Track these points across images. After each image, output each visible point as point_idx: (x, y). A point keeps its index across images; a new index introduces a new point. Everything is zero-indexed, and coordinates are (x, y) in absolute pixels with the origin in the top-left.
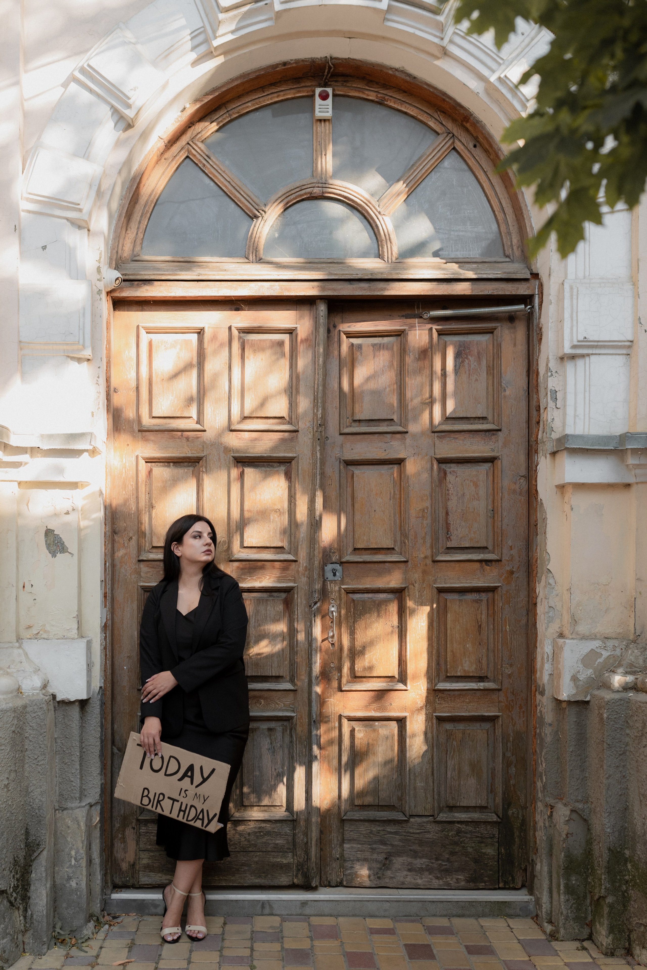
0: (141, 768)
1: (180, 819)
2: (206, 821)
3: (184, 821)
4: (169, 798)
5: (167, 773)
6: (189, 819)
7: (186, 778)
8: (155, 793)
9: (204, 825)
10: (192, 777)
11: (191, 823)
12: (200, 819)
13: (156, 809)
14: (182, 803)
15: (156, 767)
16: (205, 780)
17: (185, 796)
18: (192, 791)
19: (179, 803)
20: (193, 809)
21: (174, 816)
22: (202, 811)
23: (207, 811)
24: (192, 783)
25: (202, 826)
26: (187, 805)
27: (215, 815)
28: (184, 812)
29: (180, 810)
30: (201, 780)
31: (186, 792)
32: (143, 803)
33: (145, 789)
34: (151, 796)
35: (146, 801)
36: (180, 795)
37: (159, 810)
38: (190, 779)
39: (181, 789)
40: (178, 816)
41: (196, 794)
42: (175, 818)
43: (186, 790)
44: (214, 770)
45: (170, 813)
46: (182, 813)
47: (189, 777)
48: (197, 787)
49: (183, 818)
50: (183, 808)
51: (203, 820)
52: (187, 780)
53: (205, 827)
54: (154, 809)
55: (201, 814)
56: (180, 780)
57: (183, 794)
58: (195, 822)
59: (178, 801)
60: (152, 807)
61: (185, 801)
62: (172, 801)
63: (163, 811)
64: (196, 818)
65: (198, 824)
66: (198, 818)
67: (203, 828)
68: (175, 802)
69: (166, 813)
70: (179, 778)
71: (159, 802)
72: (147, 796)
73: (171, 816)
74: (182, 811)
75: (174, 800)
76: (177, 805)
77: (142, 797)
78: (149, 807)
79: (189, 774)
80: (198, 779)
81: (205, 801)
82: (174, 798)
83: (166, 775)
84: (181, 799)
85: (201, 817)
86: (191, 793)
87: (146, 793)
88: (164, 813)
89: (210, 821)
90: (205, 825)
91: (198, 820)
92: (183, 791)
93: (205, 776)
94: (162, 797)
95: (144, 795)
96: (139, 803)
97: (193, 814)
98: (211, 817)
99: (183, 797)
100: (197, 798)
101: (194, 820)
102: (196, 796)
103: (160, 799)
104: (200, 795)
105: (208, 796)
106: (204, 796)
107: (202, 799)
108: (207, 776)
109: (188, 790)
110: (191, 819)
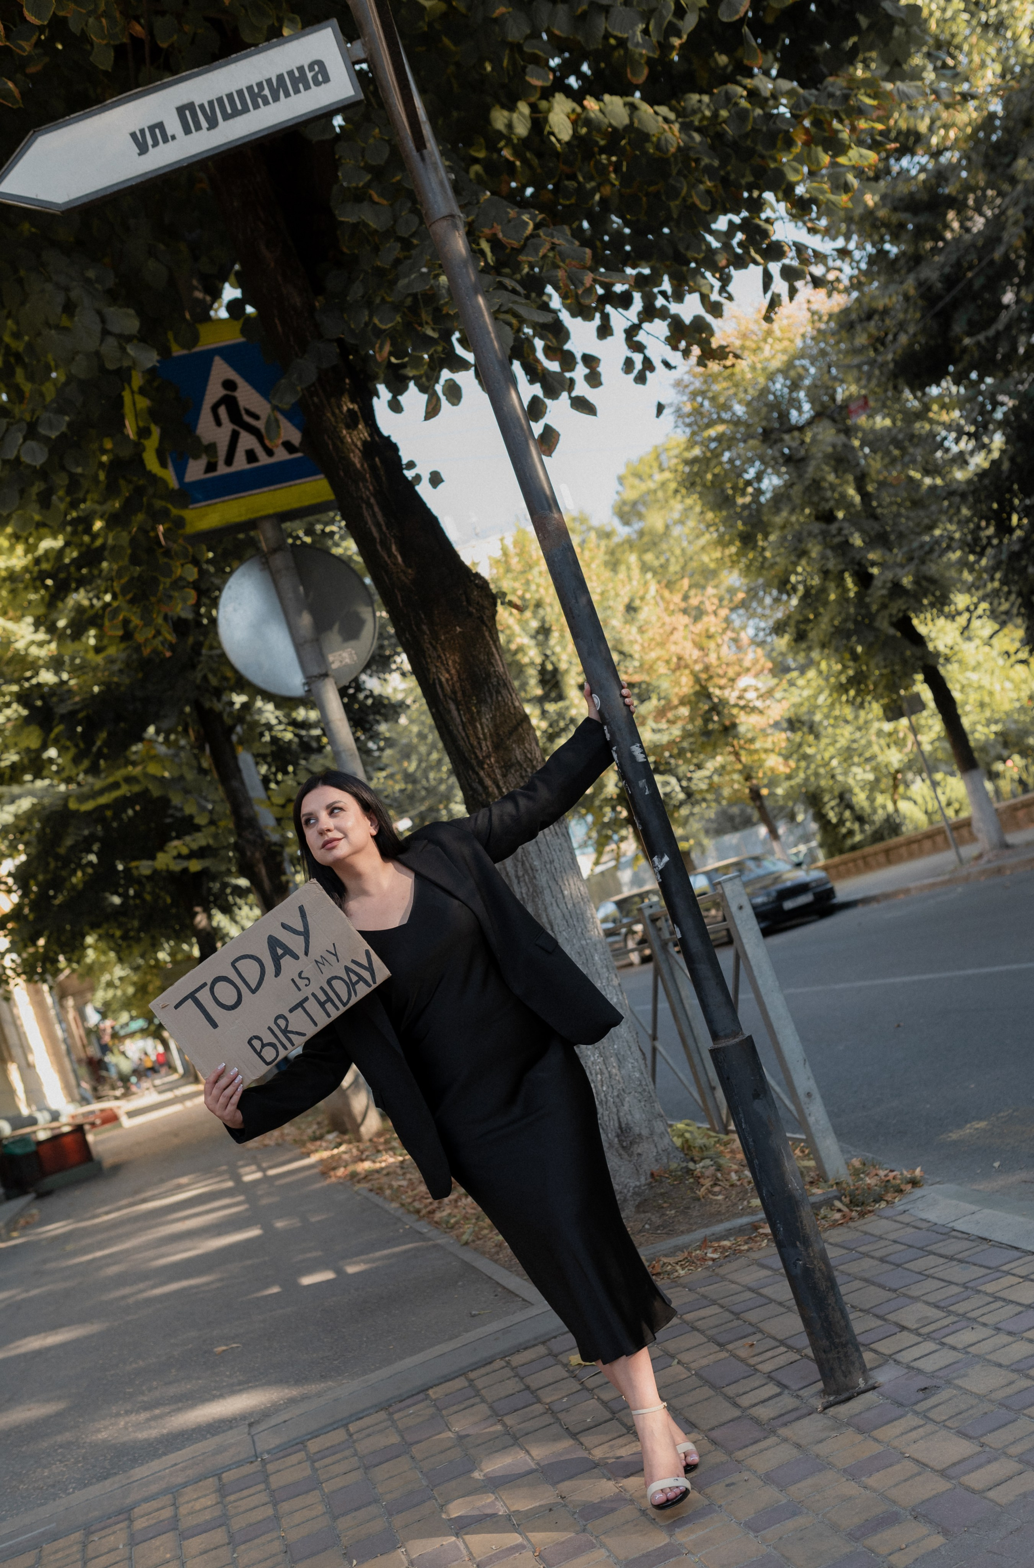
0: (215, 1025)
1: (335, 1014)
2: (366, 975)
3: (343, 1009)
4: (291, 1011)
5: (253, 987)
6: (345, 999)
7: (282, 962)
8: (269, 1028)
9: (371, 982)
10: (288, 951)
12: (357, 982)
13: (293, 1045)
14: (313, 995)
15: (231, 1001)
16: (305, 934)
17: (306, 982)
18: (306, 965)
19: (311, 998)
20: (334, 982)
21: (323, 1021)
22: (348, 969)
23: (354, 962)
24: (296, 957)
26: (321, 988)
27: (367, 953)
28: (329, 999)
29: (322, 1005)
30: (302, 938)
31: (303, 976)
33: (250, 1042)
34: (268, 1038)
35: (269, 1054)
36: (299, 990)
38: (287, 957)
39: (293, 980)
40: (329, 1016)
41: (316, 962)
42: (327, 1021)
43: (300, 974)
44: (301, 910)
46: (329, 1006)
47: (283, 956)
48: (306, 954)
49: (337, 1008)
50: (323, 998)
51: (361, 978)
52: (286, 961)
55: (351, 974)
56: (277, 973)
57: (301, 983)
59: (306, 999)
60: (285, 1048)
61: (314, 988)
62: (300, 1010)
63: (304, 1035)
64: (351, 987)
65: (363, 991)
66: (354, 984)
67: (374, 986)
68: (305, 1005)
69: (311, 1031)
70: (274, 974)
71: (285, 1032)
72: (263, 1046)
73: (321, 1026)
74: (325, 1002)
75: (300, 1005)
76: (312, 1006)
77: (259, 1054)
78: (283, 1053)
79: (280, 952)
80: (295, 943)
81: (335, 955)
82: (297, 1001)
83: (254, 991)
84: (307, 992)
85: (354, 978)
86: (309, 969)
87: (257, 1044)
89: (371, 969)
91: (357, 987)
92: (297, 980)
93: (301, 929)
94: (282, 1023)
95: (258, 1049)
96: (265, 1069)
97: (341, 988)
98: (366, 963)
99: (306, 985)
100: (323, 965)
101: (353, 992)
102: (318, 964)
103: (283, 1027)
104: (322, 957)
105: (333, 944)
106: (327, 951)
107: (332, 959)
108: (301, 924)
109: (301, 972)
110: (347, 997)
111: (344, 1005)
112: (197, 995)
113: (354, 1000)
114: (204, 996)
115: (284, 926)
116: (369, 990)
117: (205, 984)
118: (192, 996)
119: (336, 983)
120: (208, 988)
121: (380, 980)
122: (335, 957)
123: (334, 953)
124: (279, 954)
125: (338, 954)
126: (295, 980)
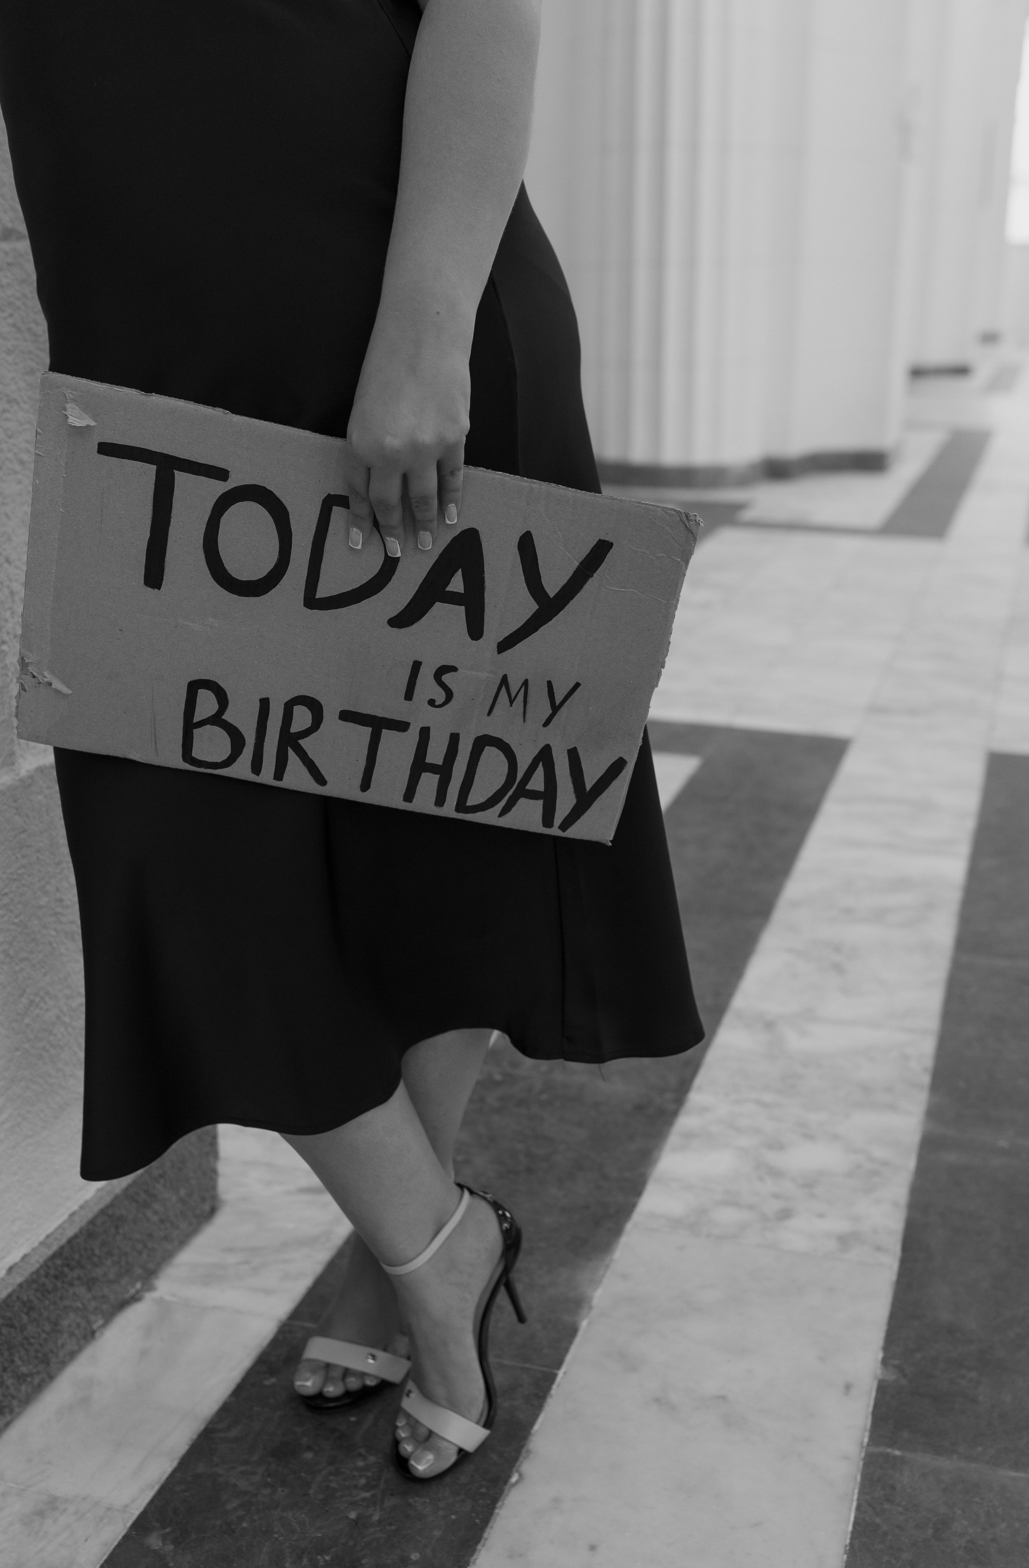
0: (154, 577)
2: (566, 801)
3: (449, 810)
4: (346, 716)
5: (320, 594)
6: (471, 801)
7: (439, 608)
8: (265, 704)
9: (558, 819)
10: (473, 603)
11: (490, 817)
12: (533, 795)
13: (279, 775)
14: (425, 733)
16: (549, 606)
17: (439, 696)
18: (478, 663)
19: (412, 737)
20: (491, 754)
21: (386, 795)
22: (545, 756)
23: (573, 755)
24: (476, 630)
25: (547, 821)
26: (454, 739)
27: (618, 766)
28: (444, 772)
29: (419, 766)
30: (532, 606)
31: (446, 678)
32: (196, 753)
33: (194, 687)
34: (242, 717)
35: (212, 743)
36: (408, 696)
37: (297, 780)
38: (459, 612)
39: (416, 666)
40: (409, 795)
41: (504, 681)
42: (396, 801)
43: (443, 669)
44: (601, 550)
45: (365, 785)
46: (429, 782)
47: (453, 599)
48: (505, 645)
49: (440, 800)
50: (436, 755)
51: (549, 797)
52: (447, 616)
53: (565, 827)
54: (267, 777)
55: (540, 771)
56: (401, 621)
57: (427, 687)
58: (504, 812)
59: (402, 726)
60: (257, 766)
61: (442, 723)
62: (366, 730)
63: (321, 780)
64: (514, 790)
65: (525, 819)
66: (523, 792)
67: (555, 831)
68: (387, 735)
69: (343, 787)
70: (394, 613)
71: (290, 740)
72: (216, 720)
74: (432, 768)
75: (377, 724)
76: (398, 748)
77: (189, 726)
78: (241, 770)
79: (457, 584)
80: (508, 603)
81: (556, 709)
82: (379, 712)
83: (312, 601)
84: (418, 714)
85: (537, 783)
86: (473, 680)
87: (207, 704)
88: (331, 790)
89: (585, 797)
90: (559, 817)
91: (523, 802)
92: (426, 674)
93: (552, 585)
94: (302, 718)
95: (203, 712)
96: (174, 760)
98: (589, 781)
99: (432, 703)
100: (511, 702)
101: (503, 803)
102: (504, 689)
103: (295, 728)
104: (526, 683)
105: (577, 685)
106: (550, 684)
107: (540, 707)
108: (565, 580)
109: (453, 669)
110: (482, 800)
111: (461, 806)
112: (181, 478)
114: (194, 496)
115: (526, 545)
116: (539, 828)
117: (221, 474)
118: (165, 465)
119: (492, 757)
120: (220, 488)
121: (579, 831)
122: (549, 711)
123: (557, 703)
124: (449, 588)
125: (563, 711)
126: (423, 670)
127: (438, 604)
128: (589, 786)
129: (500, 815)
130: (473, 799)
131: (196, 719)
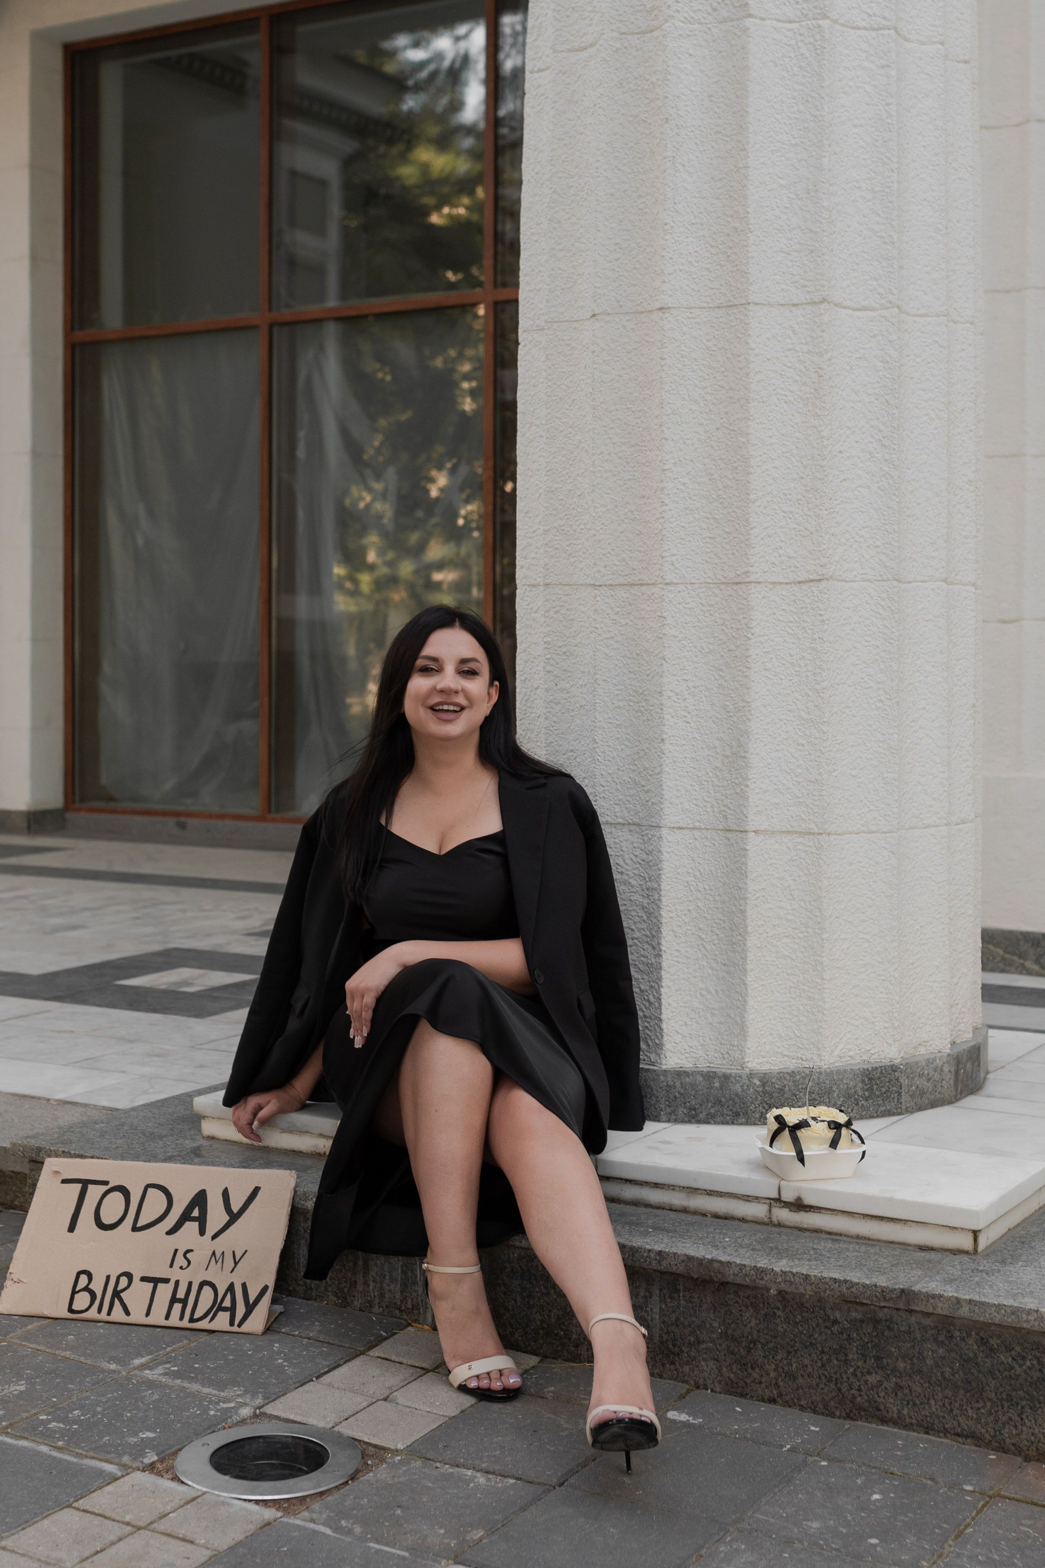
0: (72, 1228)
1: (174, 1321)
2: (241, 1311)
3: (185, 1323)
4: (144, 1279)
5: (139, 1225)
6: (196, 1316)
7: (188, 1224)
8: (108, 1277)
10: (202, 1221)
12: (225, 1309)
13: (110, 1314)
14: (177, 1283)
15: (107, 1220)
16: (234, 1217)
17: (184, 1263)
18: (202, 1247)
19: (171, 1285)
20: (207, 1289)
21: (157, 1317)
22: (231, 1288)
23: (244, 1286)
24: (202, 1232)
25: (232, 1323)
26: (190, 1284)
27: (265, 1289)
28: (184, 1302)
29: (174, 1300)
30: (227, 1218)
31: (188, 1255)
32: (75, 1307)
33: (79, 1274)
34: (97, 1285)
35: (82, 1302)
36: (171, 1266)
37: (118, 1314)
38: (196, 1224)
39: (176, 1251)
40: (168, 1317)
41: (214, 1253)
42: (161, 1321)
43: (187, 1252)
44: (256, 1191)
45: (148, 1314)
46: (178, 1307)
47: (194, 1219)
48: (214, 1237)
49: (182, 1317)
50: (181, 1294)
51: (232, 1309)
52: (191, 1227)
53: (239, 1326)
54: (104, 1315)
55: (229, 1296)
56: (171, 1232)
57: (180, 1261)
58: (212, 1320)
59: (166, 1281)
60: (100, 1310)
61: (185, 1277)
62: (152, 1285)
63: (128, 1314)
64: (216, 1308)
65: (221, 1322)
66: (221, 1309)
67: (235, 1329)
68: (160, 1285)
69: (137, 1315)
70: (169, 1228)
71: (117, 1294)
72: (86, 1289)
74: (179, 1301)
75: (156, 1281)
76: (164, 1292)
77: (74, 1293)
78: (92, 1313)
79: (196, 1213)
80: (216, 1219)
81: (236, 1263)
82: (158, 1276)
83: (135, 1229)
84: (175, 1274)
85: (227, 1303)
86: (199, 1257)
87: (83, 1281)
88: (132, 1318)
89: (250, 1308)
90: (238, 1320)
91: (220, 1313)
92: (180, 1254)
93: (235, 1208)
94: (124, 1281)
95: (81, 1285)
96: (64, 1312)
97: (207, 1297)
98: (252, 1297)
99: (181, 1268)
100: (216, 1262)
101: (211, 1315)
102: (213, 1257)
103: (120, 1288)
104: (223, 1253)
105: (246, 1251)
106: (234, 1252)
107: (229, 1262)
108: (241, 1206)
109: (192, 1251)
110: (201, 1315)
111: (192, 1320)
112: (90, 1186)
113: (204, 1324)
114: (94, 1192)
115: (225, 1192)
116: (228, 1328)
117: (106, 1183)
118: (85, 1184)
119: (207, 1291)
120: (104, 1188)
121: (247, 1328)
122: (233, 1265)
123: (237, 1261)
124: (193, 1215)
125: (239, 1265)
126: (178, 1253)
127: (187, 1223)
128: (251, 1302)
129: (210, 1322)
130: (198, 1314)
131: (78, 1289)
